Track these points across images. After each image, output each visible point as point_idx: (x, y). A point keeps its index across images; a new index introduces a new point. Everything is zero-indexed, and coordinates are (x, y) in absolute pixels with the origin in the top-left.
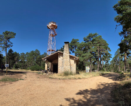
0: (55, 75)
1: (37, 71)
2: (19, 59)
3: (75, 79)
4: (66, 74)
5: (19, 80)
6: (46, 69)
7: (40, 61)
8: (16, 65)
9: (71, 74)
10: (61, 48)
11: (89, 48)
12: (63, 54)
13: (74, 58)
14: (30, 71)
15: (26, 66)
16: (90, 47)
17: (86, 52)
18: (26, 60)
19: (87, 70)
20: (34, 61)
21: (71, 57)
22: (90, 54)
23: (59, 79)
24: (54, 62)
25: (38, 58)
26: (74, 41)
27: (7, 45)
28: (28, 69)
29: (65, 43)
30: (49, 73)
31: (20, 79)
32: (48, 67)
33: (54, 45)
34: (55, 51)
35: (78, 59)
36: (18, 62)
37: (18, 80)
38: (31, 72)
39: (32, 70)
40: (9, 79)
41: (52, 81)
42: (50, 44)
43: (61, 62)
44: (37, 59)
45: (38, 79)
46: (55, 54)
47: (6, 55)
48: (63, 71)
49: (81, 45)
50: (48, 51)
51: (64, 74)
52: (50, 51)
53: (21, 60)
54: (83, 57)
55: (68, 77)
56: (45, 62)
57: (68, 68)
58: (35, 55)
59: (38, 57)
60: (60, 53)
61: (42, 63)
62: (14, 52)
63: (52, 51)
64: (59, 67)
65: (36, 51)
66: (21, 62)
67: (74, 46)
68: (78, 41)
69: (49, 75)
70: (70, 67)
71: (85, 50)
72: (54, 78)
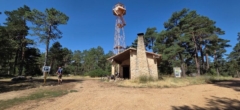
0: (127, 82)
1: (99, 77)
2: (71, 59)
3: (159, 87)
4: (143, 80)
5: (68, 92)
6: (113, 73)
7: (104, 63)
8: (64, 69)
9: (151, 79)
10: (133, 43)
11: (176, 38)
12: (136, 51)
13: (154, 56)
14: (88, 77)
15: (83, 70)
16: (177, 36)
17: (171, 45)
18: (84, 62)
19: (176, 73)
20: (95, 63)
21: (148, 55)
22: (178, 47)
23: (134, 87)
24: (123, 64)
25: (102, 59)
26: (149, 31)
27: (50, 35)
28: (86, 76)
29: (139, 35)
30: (117, 79)
31: (71, 91)
32: (115, 71)
33: (122, 39)
34: (124, 48)
35: (160, 57)
36: (69, 64)
37: (66, 94)
38: (90, 80)
39: (92, 77)
40: (49, 93)
41: (124, 91)
42: (118, 38)
43: (134, 63)
44: (100, 60)
45: (102, 89)
46: (125, 52)
47: (46, 51)
48: (138, 75)
49: (161, 35)
50: (115, 48)
51: (140, 80)
52: (117, 48)
53: (74, 61)
54: (167, 53)
55: (146, 84)
56: (111, 65)
57: (145, 71)
58: (97, 55)
59: (101, 57)
60: (132, 50)
61: (107, 65)
62: (63, 48)
63: (121, 48)
64: (131, 69)
65: (98, 48)
66: (74, 64)
67: (150, 39)
68: (156, 31)
69: (118, 81)
70: (149, 70)
71: (169, 43)
72: (126, 87)
